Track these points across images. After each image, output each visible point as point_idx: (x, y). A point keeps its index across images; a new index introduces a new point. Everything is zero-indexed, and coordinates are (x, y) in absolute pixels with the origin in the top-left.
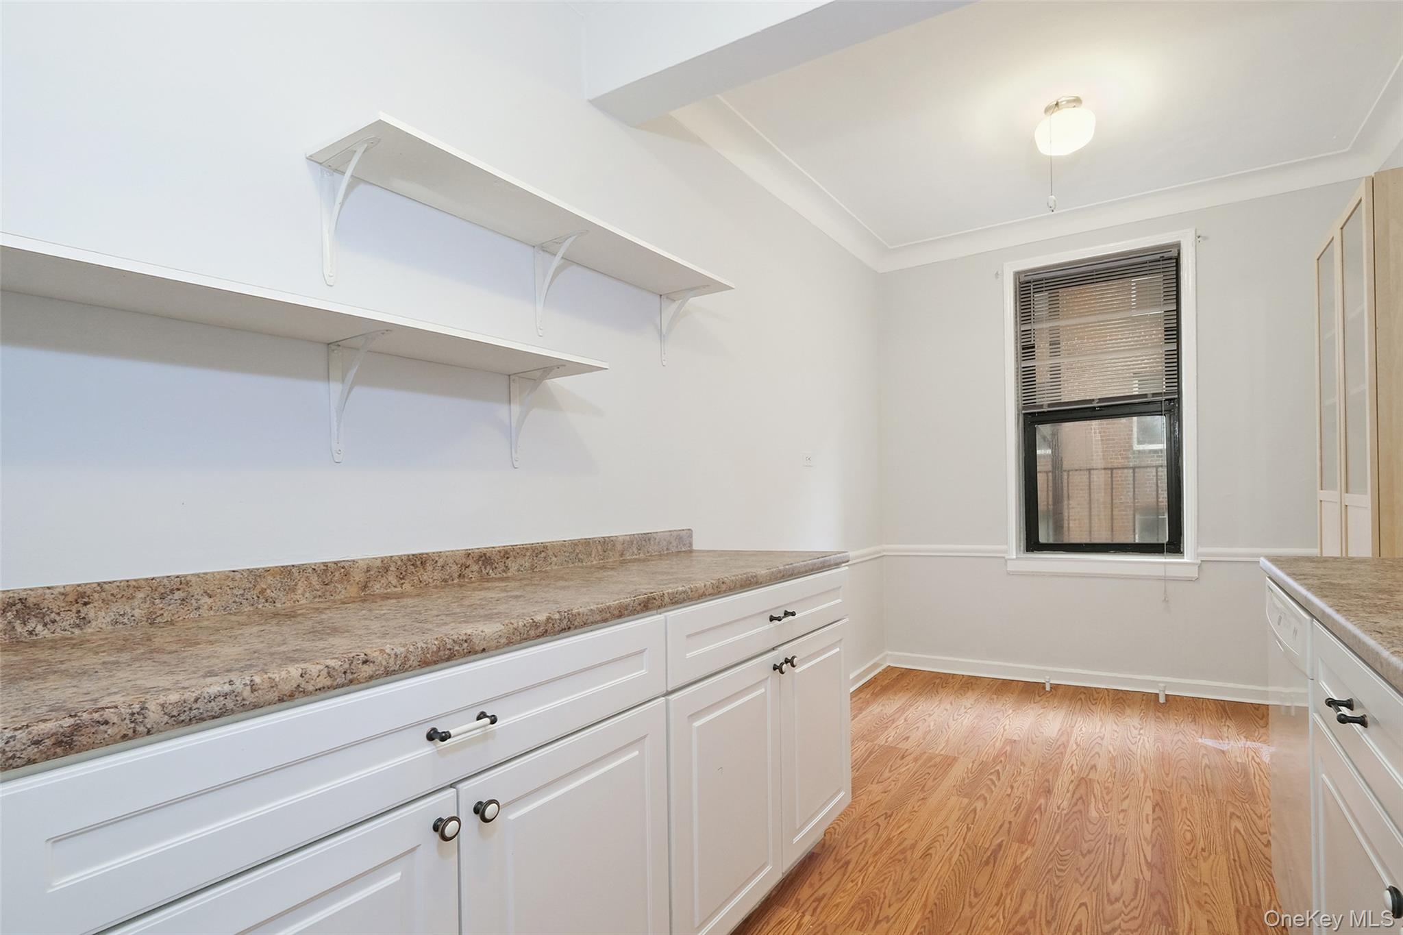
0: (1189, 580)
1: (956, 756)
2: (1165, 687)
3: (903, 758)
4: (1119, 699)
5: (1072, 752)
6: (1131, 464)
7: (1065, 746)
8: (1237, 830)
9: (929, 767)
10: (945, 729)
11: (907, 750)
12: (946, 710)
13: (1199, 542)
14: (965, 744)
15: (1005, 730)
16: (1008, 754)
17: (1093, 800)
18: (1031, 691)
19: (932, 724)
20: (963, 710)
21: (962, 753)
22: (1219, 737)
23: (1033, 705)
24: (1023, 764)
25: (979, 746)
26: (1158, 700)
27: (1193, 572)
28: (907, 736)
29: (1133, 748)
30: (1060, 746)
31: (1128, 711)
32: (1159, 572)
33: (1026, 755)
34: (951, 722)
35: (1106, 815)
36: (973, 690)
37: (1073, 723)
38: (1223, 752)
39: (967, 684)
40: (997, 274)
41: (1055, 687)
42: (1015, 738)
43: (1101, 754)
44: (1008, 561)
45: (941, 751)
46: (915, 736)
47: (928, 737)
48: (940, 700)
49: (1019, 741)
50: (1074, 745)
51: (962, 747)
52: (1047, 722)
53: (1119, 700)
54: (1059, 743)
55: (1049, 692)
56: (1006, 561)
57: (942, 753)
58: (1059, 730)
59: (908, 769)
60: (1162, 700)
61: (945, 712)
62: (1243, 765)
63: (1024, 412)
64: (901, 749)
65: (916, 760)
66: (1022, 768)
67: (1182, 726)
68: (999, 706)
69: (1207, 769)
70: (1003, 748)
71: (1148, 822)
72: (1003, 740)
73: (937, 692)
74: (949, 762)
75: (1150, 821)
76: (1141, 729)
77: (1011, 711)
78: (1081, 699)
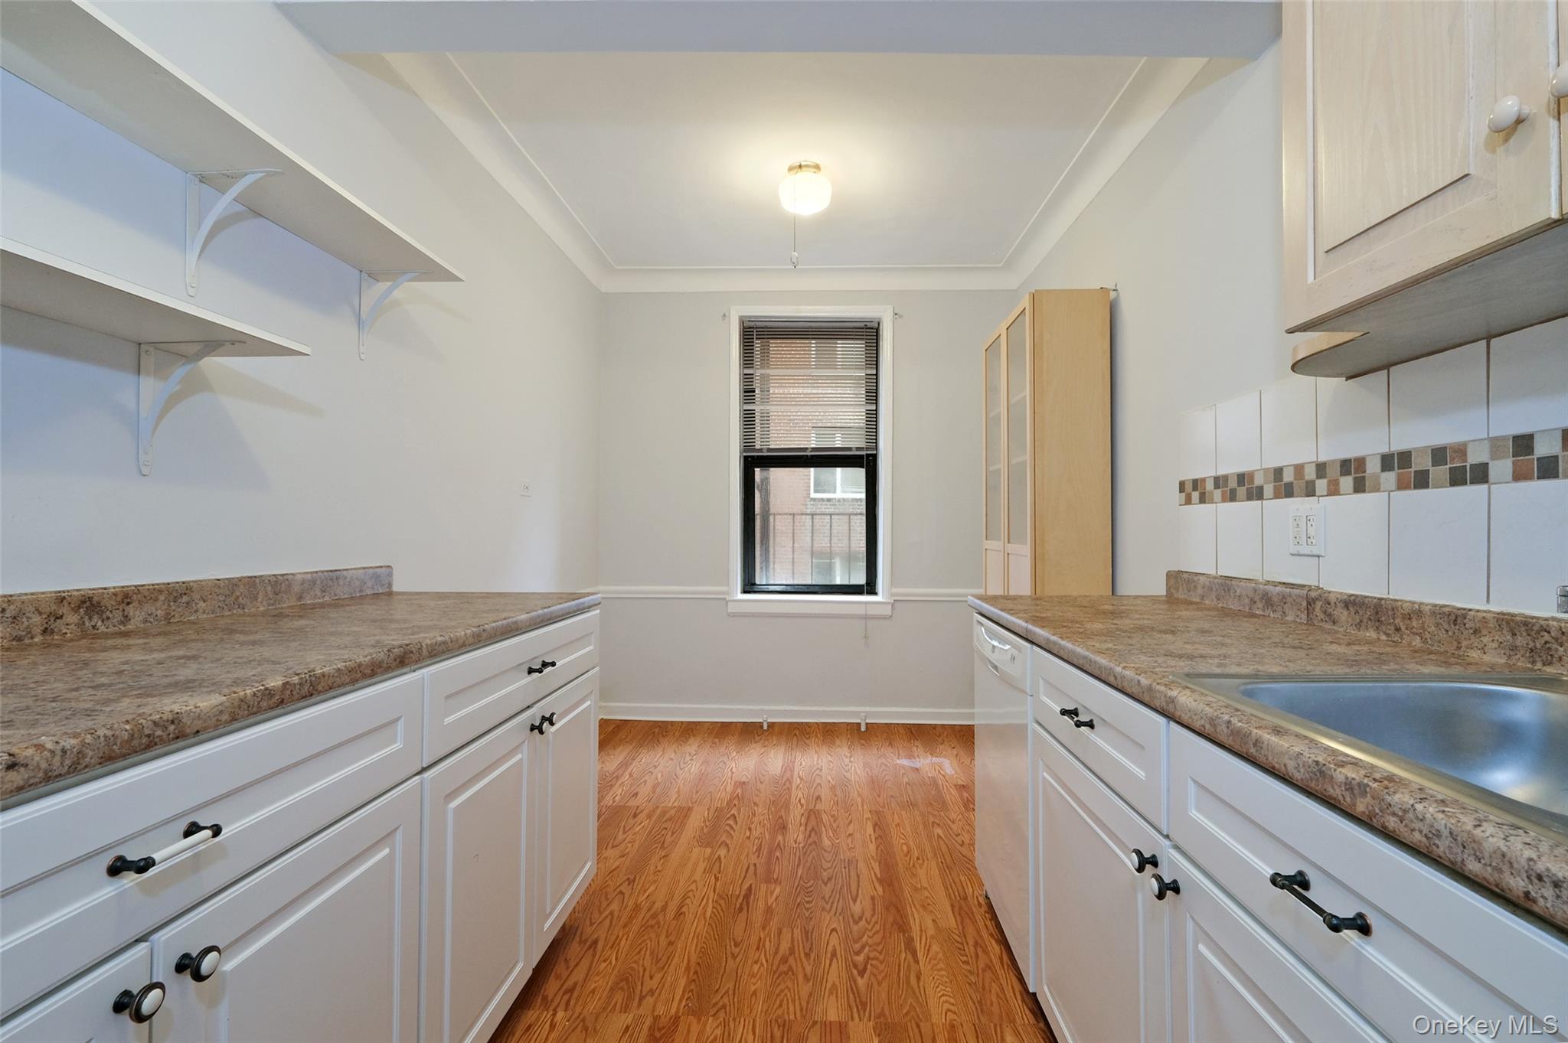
0: (884, 618)
1: (690, 805)
2: (866, 717)
3: (635, 816)
4: (827, 731)
5: (798, 786)
6: (808, 511)
7: (790, 781)
8: (939, 836)
9: (666, 821)
10: (674, 779)
11: (638, 807)
12: (672, 759)
13: (893, 583)
14: (697, 792)
15: (733, 773)
16: (741, 796)
17: (823, 829)
18: (750, 732)
19: (659, 776)
20: (688, 758)
21: (696, 802)
22: (910, 757)
23: (754, 745)
24: (755, 804)
25: (710, 792)
26: (860, 729)
27: (887, 611)
28: (635, 792)
29: (848, 775)
30: (786, 782)
31: (838, 742)
32: (861, 611)
33: (757, 796)
34: (679, 772)
35: (837, 842)
36: (694, 736)
37: (793, 757)
38: (917, 769)
39: (687, 731)
40: (725, 315)
41: (771, 725)
42: (744, 779)
43: (822, 785)
44: (729, 603)
45: (673, 803)
46: (644, 791)
47: (658, 790)
48: (663, 750)
49: (748, 782)
50: (798, 779)
51: (694, 796)
52: (770, 760)
53: (829, 733)
54: (785, 779)
55: (767, 731)
56: (727, 602)
57: (676, 804)
58: (782, 768)
59: (643, 827)
60: (863, 729)
61: (670, 762)
62: (933, 778)
63: (745, 454)
64: (631, 807)
65: (649, 816)
66: (756, 809)
67: (882, 750)
68: (722, 750)
69: (908, 786)
70: (734, 792)
71: (872, 842)
72: (733, 783)
73: (658, 741)
74: (685, 812)
75: (873, 840)
76: (851, 757)
77: (735, 754)
78: (795, 734)
